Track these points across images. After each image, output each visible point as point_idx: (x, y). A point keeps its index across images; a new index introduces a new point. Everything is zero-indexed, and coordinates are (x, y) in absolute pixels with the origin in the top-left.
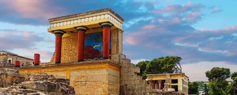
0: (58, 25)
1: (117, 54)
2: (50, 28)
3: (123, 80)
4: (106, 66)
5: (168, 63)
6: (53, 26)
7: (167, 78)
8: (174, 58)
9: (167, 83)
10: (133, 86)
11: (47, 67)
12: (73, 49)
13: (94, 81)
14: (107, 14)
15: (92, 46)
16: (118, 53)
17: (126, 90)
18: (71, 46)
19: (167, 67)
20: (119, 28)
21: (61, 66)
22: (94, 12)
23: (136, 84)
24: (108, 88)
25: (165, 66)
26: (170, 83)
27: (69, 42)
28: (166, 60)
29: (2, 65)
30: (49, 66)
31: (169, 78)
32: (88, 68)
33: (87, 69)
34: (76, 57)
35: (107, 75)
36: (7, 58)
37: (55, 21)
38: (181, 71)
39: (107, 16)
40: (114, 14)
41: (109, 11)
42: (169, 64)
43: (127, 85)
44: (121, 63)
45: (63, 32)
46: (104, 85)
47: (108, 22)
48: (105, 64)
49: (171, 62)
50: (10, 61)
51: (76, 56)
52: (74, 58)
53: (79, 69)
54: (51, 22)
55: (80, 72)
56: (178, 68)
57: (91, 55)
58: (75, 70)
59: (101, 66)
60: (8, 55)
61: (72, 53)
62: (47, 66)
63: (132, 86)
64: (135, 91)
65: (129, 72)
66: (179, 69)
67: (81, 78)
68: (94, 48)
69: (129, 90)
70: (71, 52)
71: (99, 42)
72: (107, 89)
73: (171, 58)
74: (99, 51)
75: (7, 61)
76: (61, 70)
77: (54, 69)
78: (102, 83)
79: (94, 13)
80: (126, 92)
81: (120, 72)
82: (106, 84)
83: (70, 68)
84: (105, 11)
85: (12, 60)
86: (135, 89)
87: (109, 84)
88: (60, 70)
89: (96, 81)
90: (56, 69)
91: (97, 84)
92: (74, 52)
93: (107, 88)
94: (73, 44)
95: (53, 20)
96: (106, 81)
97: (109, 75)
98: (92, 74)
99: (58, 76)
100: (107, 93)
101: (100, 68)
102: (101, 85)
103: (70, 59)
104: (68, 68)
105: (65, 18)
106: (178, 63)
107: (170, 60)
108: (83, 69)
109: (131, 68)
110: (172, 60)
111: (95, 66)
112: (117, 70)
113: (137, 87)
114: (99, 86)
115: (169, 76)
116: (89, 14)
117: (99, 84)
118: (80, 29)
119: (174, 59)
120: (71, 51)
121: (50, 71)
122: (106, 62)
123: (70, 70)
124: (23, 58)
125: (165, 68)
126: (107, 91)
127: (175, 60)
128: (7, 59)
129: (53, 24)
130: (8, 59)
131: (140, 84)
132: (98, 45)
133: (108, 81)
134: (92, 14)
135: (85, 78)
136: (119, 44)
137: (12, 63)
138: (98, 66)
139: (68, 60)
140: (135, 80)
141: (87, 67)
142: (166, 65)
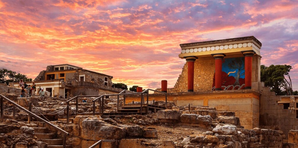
0: (192, 51)
1: (256, 81)
2: (181, 53)
3: (263, 109)
4: (250, 96)
5: (274, 75)
6: (185, 52)
7: (292, 101)
8: (282, 67)
9: (292, 108)
10: (275, 116)
11: (179, 95)
12: (202, 75)
13: (237, 110)
14: (251, 43)
15: (226, 72)
16: (258, 81)
17: (267, 120)
18: (200, 71)
19: (272, 80)
20: (258, 54)
21: (197, 94)
22: (236, 39)
23: (279, 113)
24: (253, 118)
25: (269, 78)
26: (295, 107)
27: (198, 67)
28: (271, 71)
29: (78, 84)
30: (183, 94)
31: (294, 101)
32: (230, 97)
33: (228, 98)
34: (206, 84)
35: (251, 105)
36: (78, 74)
37: (188, 46)
38: (291, 85)
39: (250, 44)
40: (255, 41)
41: (253, 40)
42: (276, 76)
43: (268, 114)
44: (261, 91)
45: (195, 58)
46: (248, 115)
47: (252, 51)
48: (250, 94)
49: (279, 73)
50: (82, 78)
51: (206, 82)
52: (203, 84)
53: (219, 98)
54: (183, 48)
55: (220, 101)
56: (287, 81)
57: (225, 82)
58: (214, 99)
59: (245, 96)
60: (79, 71)
61: (201, 79)
62: (181, 94)
63: (273, 115)
64: (278, 120)
65: (270, 100)
66: (288, 83)
67: (221, 107)
68: (228, 74)
69: (270, 119)
70: (199, 78)
71: (234, 68)
72: (252, 120)
73: (277, 68)
74: (234, 78)
75: (79, 78)
76: (197, 98)
77: (188, 97)
78: (246, 113)
79: (235, 41)
80: (266, 121)
81: (260, 100)
82: (251, 114)
83: (208, 96)
84: (249, 39)
85: (85, 76)
86: (277, 119)
87: (253, 114)
88: (195, 98)
89: (239, 111)
90: (191, 97)
91: (240, 113)
92: (204, 78)
93: (251, 118)
94: (203, 69)
95: (185, 45)
96: (250, 111)
97: (253, 104)
98: (235, 104)
99: (193, 105)
100: (252, 123)
101: (243, 97)
102: (245, 115)
103: (199, 86)
104: (205, 96)
105: (200, 44)
106: (286, 74)
107: (277, 71)
108: (224, 98)
109: (272, 96)
110: (280, 72)
111: (237, 95)
112: (257, 99)
113: (279, 116)
114: (242, 116)
115: (294, 99)
116: (229, 42)
117: (243, 114)
118: (218, 56)
119: (282, 69)
120: (200, 76)
121: (183, 100)
122: (251, 92)
123: (208, 99)
124: (94, 74)
125: (268, 82)
126: (252, 121)
127: (284, 70)
128: (78, 76)
129: (185, 49)
130: (80, 76)
131: (283, 114)
132: (233, 71)
133: (252, 111)
134: (233, 41)
135: (226, 107)
136: (258, 71)
137: (86, 80)
138: (241, 96)
139: (197, 86)
140: (277, 109)
141: (228, 96)
142: (271, 78)
